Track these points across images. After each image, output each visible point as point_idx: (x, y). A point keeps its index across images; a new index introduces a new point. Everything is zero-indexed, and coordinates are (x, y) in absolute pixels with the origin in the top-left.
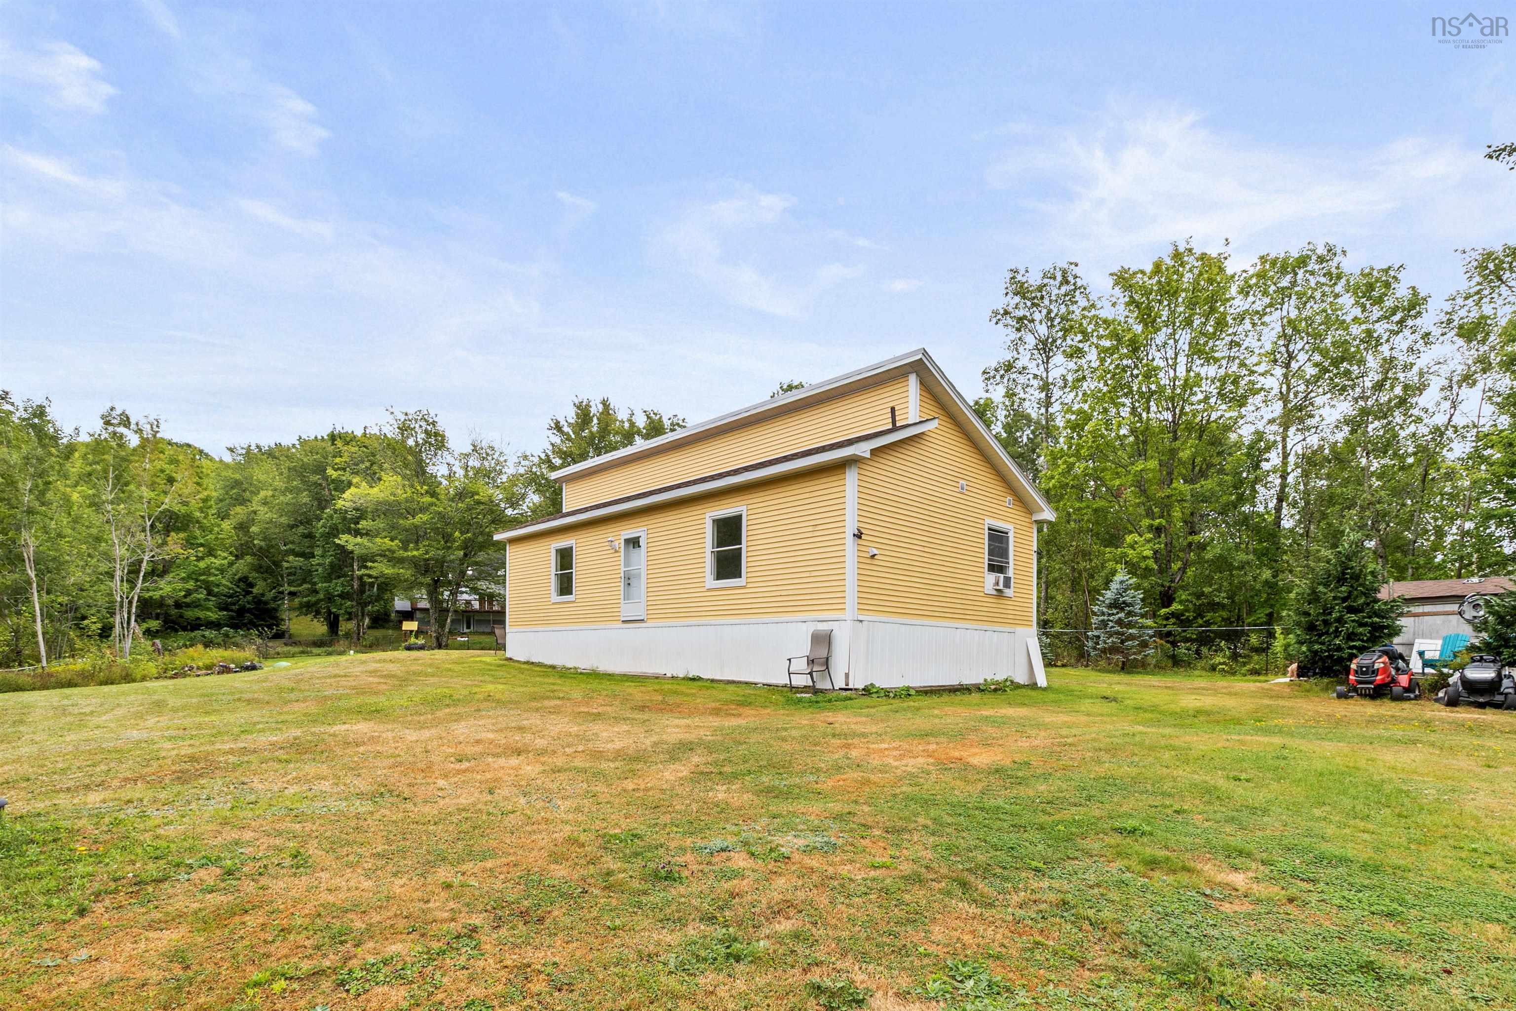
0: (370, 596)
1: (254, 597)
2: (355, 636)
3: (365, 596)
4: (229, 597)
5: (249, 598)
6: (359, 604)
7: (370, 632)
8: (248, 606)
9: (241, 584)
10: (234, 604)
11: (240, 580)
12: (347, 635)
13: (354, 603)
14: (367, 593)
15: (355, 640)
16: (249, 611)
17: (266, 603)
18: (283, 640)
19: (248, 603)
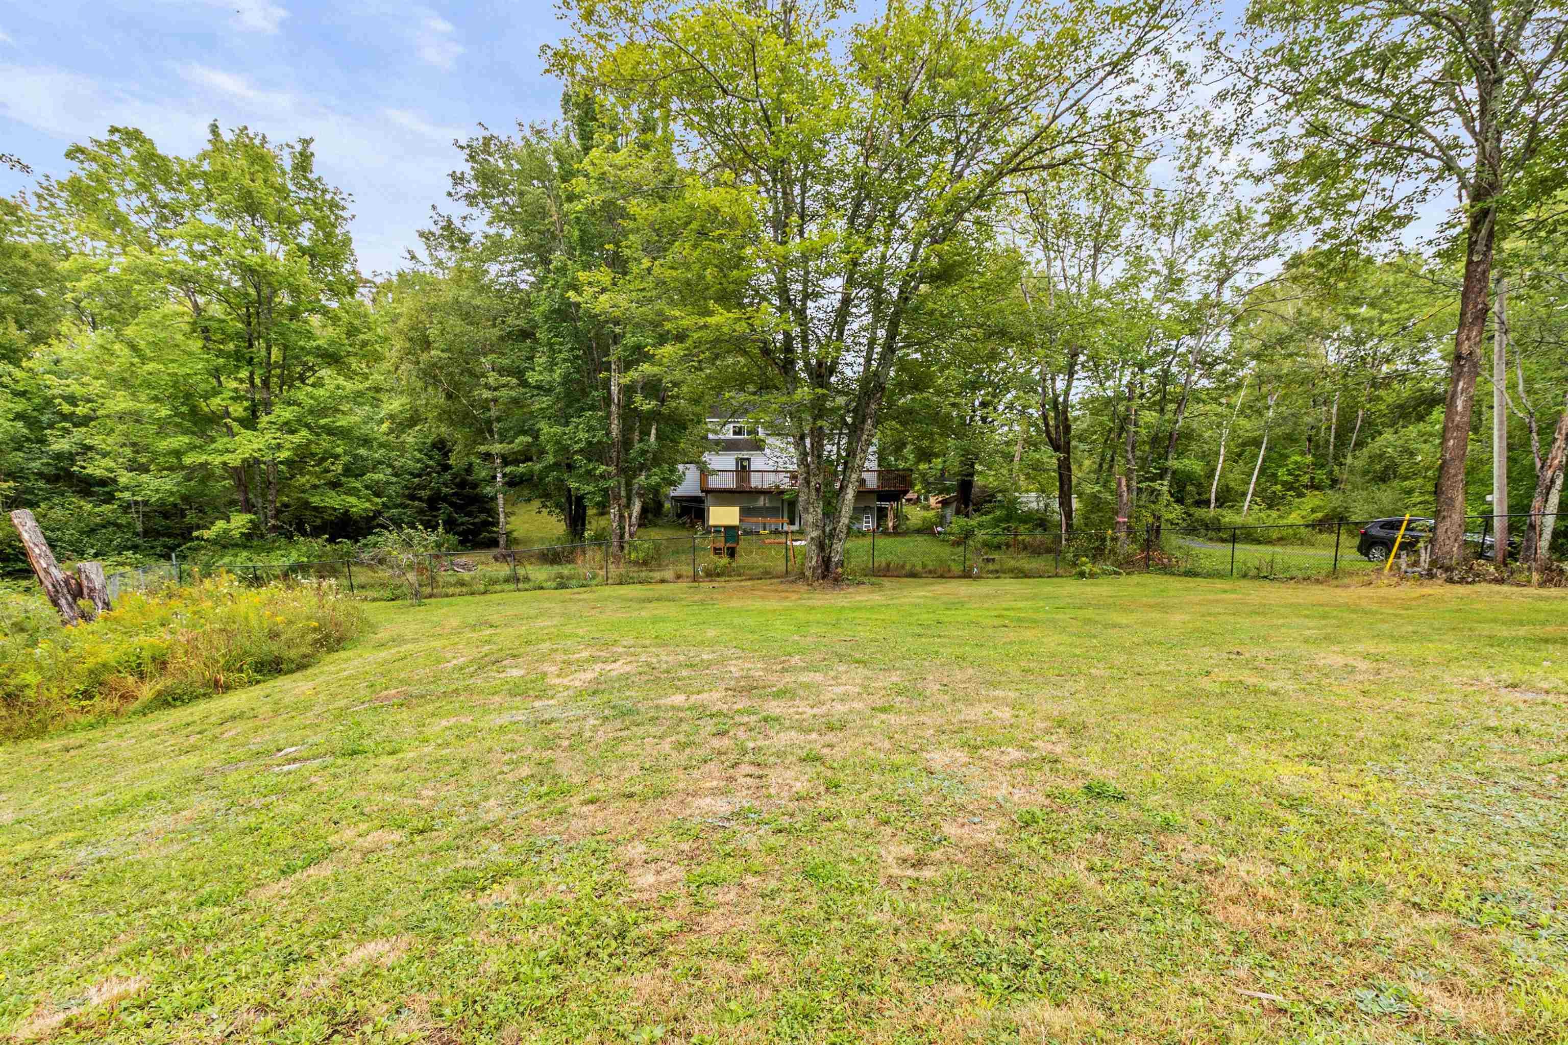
0: (643, 452)
1: (455, 476)
2: (615, 542)
3: (633, 453)
4: (419, 476)
5: (447, 476)
6: (621, 471)
7: (642, 532)
8: (445, 490)
9: (435, 453)
10: (424, 488)
11: (434, 445)
12: (600, 540)
13: (612, 469)
14: (637, 446)
15: (614, 548)
16: (445, 499)
17: (475, 486)
18: (495, 551)
19: (445, 484)
